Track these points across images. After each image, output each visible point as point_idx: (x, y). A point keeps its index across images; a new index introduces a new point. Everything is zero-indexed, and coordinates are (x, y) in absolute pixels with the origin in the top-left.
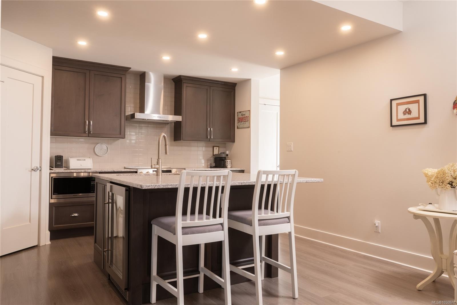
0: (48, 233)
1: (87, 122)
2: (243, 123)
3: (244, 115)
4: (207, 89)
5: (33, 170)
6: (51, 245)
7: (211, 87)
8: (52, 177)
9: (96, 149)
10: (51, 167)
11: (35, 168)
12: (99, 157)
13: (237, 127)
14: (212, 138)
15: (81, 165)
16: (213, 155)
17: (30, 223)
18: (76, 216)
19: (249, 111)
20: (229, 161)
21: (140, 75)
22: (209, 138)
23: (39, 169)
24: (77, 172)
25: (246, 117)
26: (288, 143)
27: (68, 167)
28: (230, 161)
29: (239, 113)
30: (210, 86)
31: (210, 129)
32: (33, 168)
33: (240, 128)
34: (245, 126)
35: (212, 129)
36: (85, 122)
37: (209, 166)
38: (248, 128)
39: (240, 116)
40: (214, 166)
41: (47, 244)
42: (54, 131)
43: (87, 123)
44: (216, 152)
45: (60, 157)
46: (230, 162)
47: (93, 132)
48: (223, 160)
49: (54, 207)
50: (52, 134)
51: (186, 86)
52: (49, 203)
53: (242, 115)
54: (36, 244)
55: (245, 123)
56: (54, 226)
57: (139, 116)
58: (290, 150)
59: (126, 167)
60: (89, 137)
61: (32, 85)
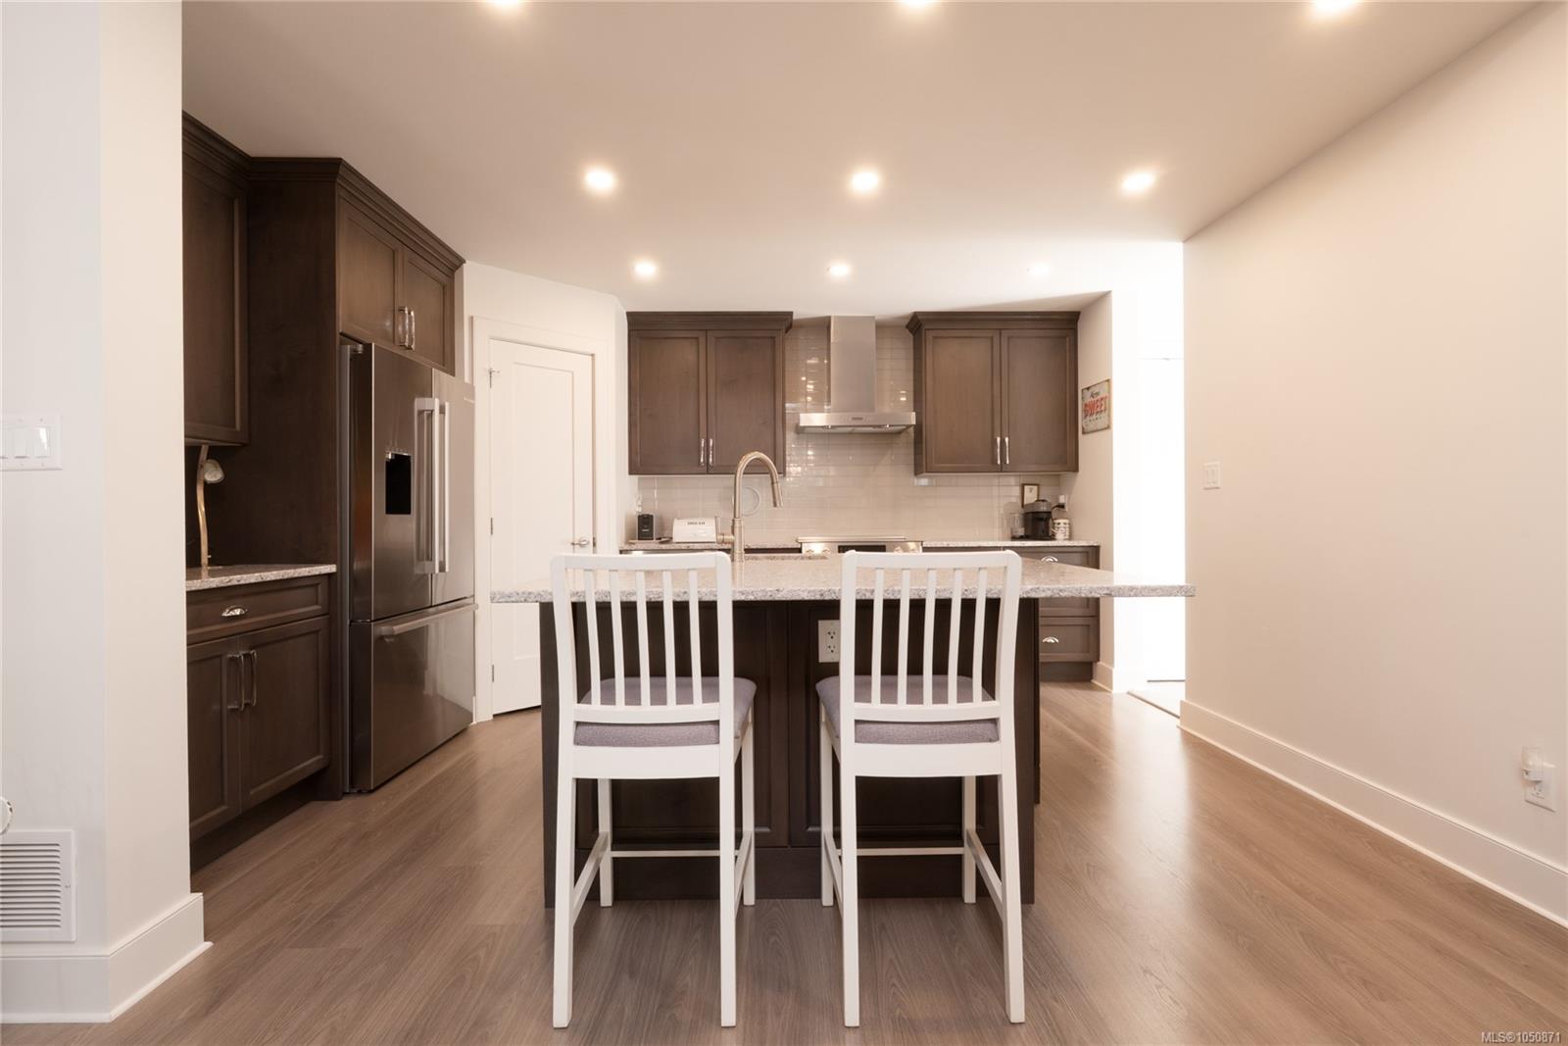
1: (703, 440)
2: (1094, 417)
3: (1097, 394)
4: (992, 338)
5: (576, 544)
7: (1003, 332)
10: (631, 537)
11: (582, 540)
13: (1083, 428)
14: (1008, 462)
15: (695, 534)
16: (1023, 506)
19: (1108, 381)
20: (1061, 521)
22: (999, 462)
23: (592, 542)
25: (1102, 399)
26: (1206, 464)
28: (1067, 521)
29: (1086, 391)
30: (1000, 330)
31: (1003, 441)
32: (576, 541)
33: (1088, 433)
34: (1101, 424)
35: (1010, 440)
36: (700, 443)
38: (1105, 429)
39: (1089, 400)
40: (1022, 533)
42: (639, 466)
43: (703, 444)
44: (1031, 496)
45: (649, 518)
46: (1065, 524)
47: (715, 462)
48: (1042, 519)
50: (635, 471)
51: (935, 338)
53: (1092, 396)
55: (1098, 416)
58: (1216, 486)
60: (708, 473)
61: (570, 375)
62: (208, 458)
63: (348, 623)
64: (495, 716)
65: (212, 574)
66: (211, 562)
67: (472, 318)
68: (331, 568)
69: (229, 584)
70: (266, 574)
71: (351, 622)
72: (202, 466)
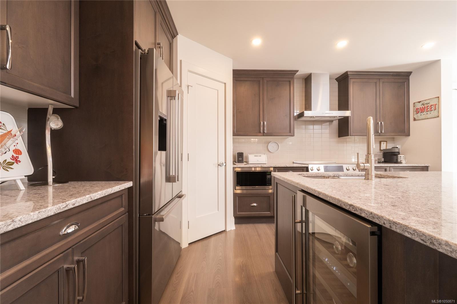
0: (233, 219)
1: (262, 122)
2: (424, 113)
3: (427, 103)
4: (376, 82)
5: (219, 165)
6: (235, 230)
7: (381, 80)
8: (235, 171)
9: (269, 147)
10: (234, 162)
11: (221, 163)
12: (272, 154)
13: (412, 119)
14: (383, 132)
15: (258, 161)
16: (380, 150)
17: (218, 211)
18: (255, 206)
19: (439, 97)
20: (402, 156)
21: (305, 79)
22: (379, 132)
23: (224, 164)
24: (255, 166)
25: (432, 106)
27: (247, 162)
28: (403, 156)
29: (416, 103)
30: (379, 79)
31: (381, 123)
32: (219, 164)
33: (416, 120)
34: (430, 116)
35: (383, 123)
36: (260, 123)
37: (377, 162)
38: (435, 117)
39: (419, 106)
40: (383, 161)
41: (232, 229)
42: (236, 132)
43: (262, 124)
44: (384, 146)
45: (241, 154)
46: (403, 157)
47: (267, 131)
48: (395, 155)
49: (237, 197)
50: (234, 135)
51: (353, 82)
52: (233, 193)
53: (423, 104)
54: (224, 229)
56: (238, 213)
57: (307, 113)
59: (294, 162)
60: (263, 136)
61: (217, 91)
62: (52, 114)
63: (138, 216)
64: (189, 244)
65: (54, 204)
66: (55, 181)
67: (181, 61)
68: (130, 184)
69: (66, 209)
70: (94, 194)
71: (139, 215)
72: (49, 118)
